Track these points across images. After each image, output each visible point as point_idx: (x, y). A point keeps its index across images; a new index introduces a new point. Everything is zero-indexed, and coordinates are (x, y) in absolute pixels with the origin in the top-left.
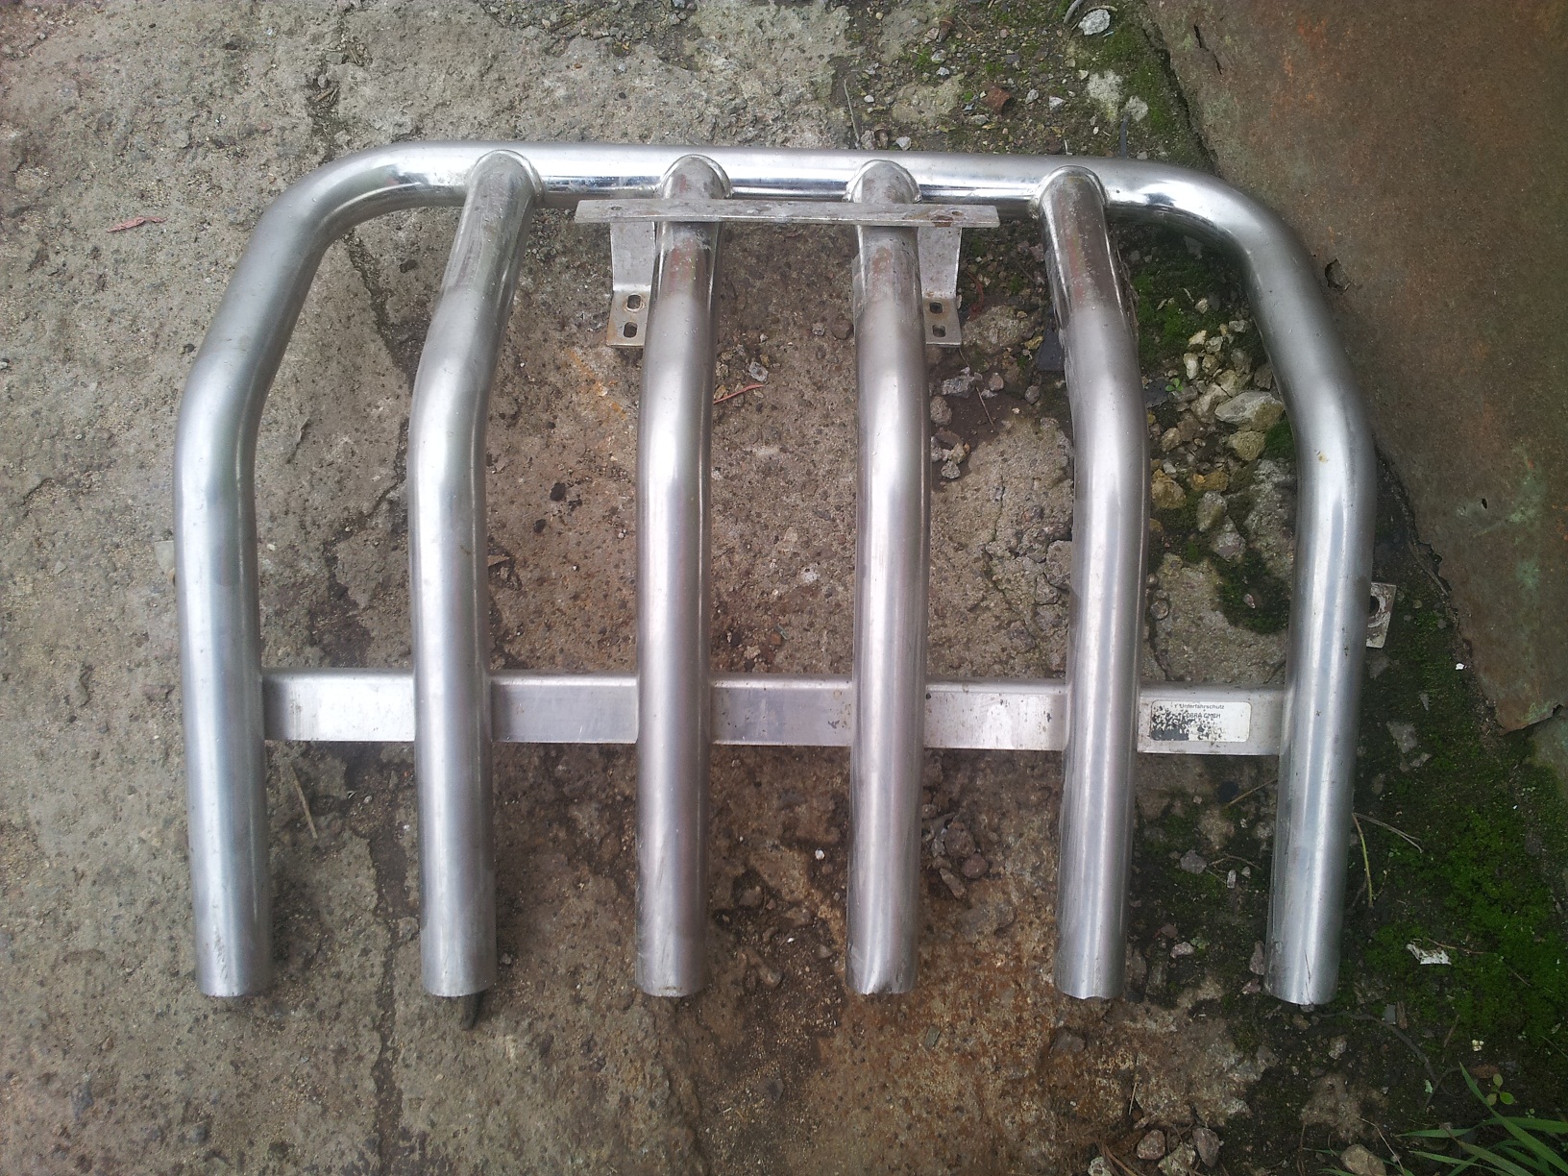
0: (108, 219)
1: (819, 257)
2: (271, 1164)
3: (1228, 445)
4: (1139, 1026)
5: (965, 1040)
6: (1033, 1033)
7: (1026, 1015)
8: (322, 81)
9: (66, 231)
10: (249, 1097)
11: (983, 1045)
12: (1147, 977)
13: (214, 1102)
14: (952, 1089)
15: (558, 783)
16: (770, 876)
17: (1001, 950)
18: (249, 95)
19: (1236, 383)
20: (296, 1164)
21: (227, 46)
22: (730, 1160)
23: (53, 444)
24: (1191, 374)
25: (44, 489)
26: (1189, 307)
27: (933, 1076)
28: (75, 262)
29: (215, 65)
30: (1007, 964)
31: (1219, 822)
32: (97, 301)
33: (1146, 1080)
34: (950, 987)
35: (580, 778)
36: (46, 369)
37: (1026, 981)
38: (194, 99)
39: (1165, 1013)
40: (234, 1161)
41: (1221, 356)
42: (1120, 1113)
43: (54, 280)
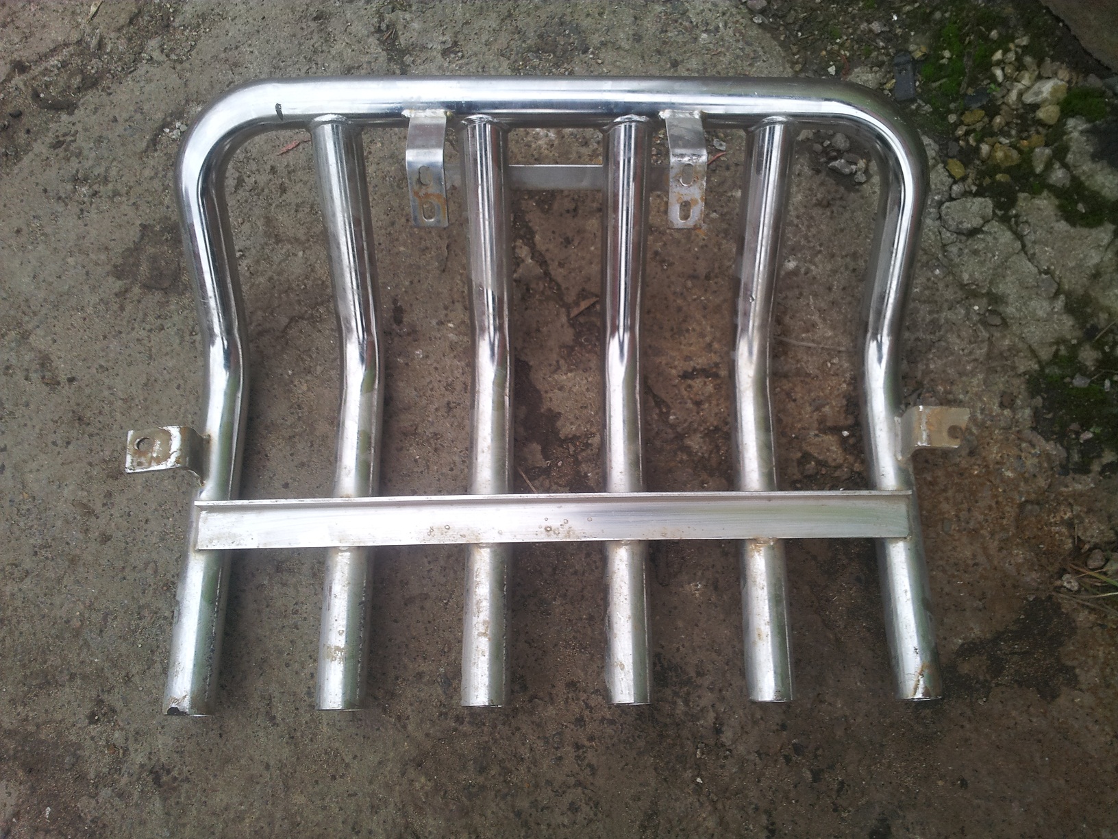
0: (274, 147)
1: (736, 63)
2: (570, 695)
3: (1036, 118)
4: (1070, 489)
5: (968, 523)
6: (1008, 509)
7: (1000, 499)
8: (383, 26)
9: (251, 161)
10: (542, 659)
11: (979, 523)
12: (1068, 459)
13: (523, 667)
14: (968, 553)
15: (673, 426)
16: (818, 453)
17: (975, 464)
18: (339, 46)
19: (1030, 78)
20: (585, 691)
21: (315, 19)
22: (845, 628)
23: (288, 296)
24: (1000, 79)
25: (292, 324)
26: (986, 38)
27: (954, 548)
28: (263, 179)
29: (312, 32)
30: (980, 471)
31: (1091, 353)
32: (284, 201)
33: (1082, 522)
34: (950, 493)
35: (686, 420)
36: (267, 251)
37: (995, 479)
38: (305, 58)
39: (1085, 477)
40: (547, 699)
41: (1017, 64)
42: (1071, 545)
43: (253, 194)
